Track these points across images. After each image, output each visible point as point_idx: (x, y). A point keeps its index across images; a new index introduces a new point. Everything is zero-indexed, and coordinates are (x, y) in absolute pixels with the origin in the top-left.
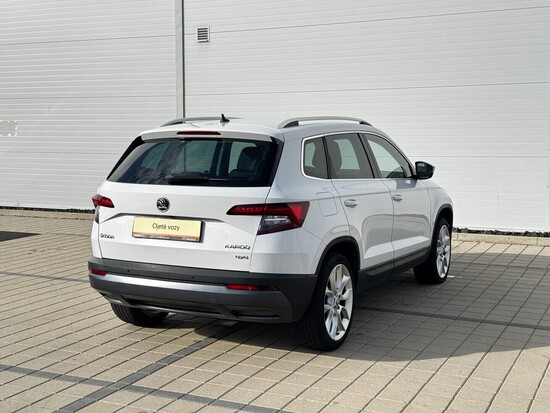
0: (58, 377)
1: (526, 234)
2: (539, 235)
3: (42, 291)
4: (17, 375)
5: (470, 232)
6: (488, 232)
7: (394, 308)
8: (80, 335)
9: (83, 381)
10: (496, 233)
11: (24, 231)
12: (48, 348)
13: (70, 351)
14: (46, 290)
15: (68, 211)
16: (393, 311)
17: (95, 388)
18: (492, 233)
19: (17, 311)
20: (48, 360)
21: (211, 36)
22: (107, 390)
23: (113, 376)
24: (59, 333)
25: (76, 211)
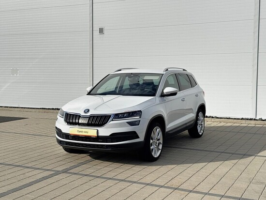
0: (38, 169)
1: (242, 119)
2: (247, 119)
3: (30, 140)
4: (22, 168)
5: (217, 118)
6: (225, 118)
7: (177, 146)
8: (47, 155)
9: (48, 170)
10: (229, 118)
11: (22, 117)
12: (34, 159)
13: (43, 160)
14: (32, 139)
15: (41, 108)
16: (176, 148)
17: (52, 172)
18: (227, 118)
19: (20, 147)
20: (34, 163)
21: (105, 31)
22: (58, 173)
23: (60, 169)
24: (39, 154)
25: (44, 109)
